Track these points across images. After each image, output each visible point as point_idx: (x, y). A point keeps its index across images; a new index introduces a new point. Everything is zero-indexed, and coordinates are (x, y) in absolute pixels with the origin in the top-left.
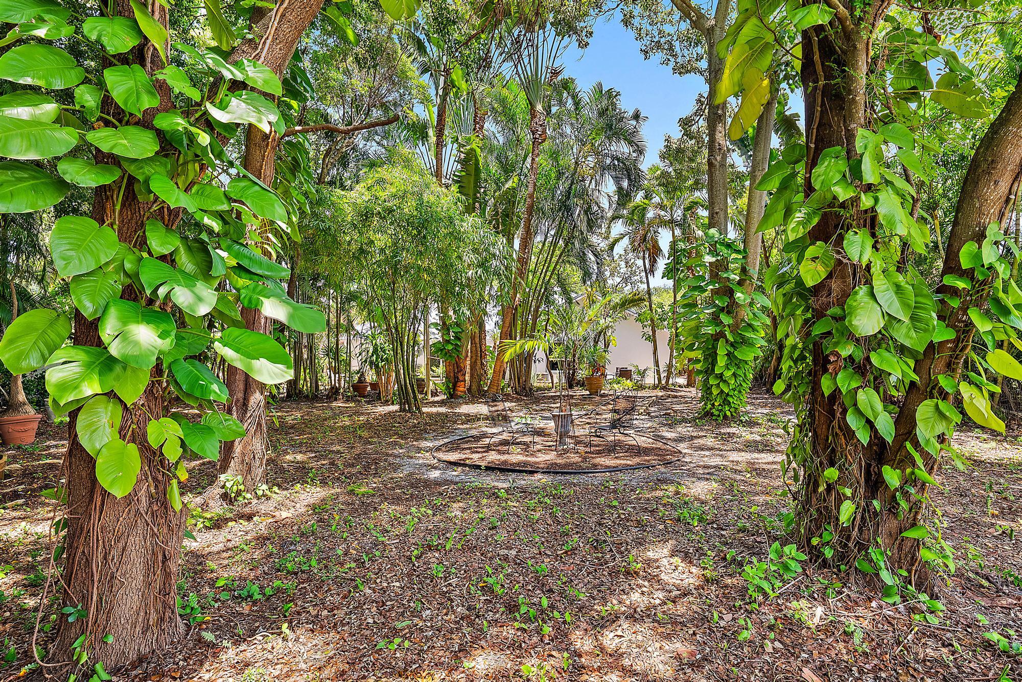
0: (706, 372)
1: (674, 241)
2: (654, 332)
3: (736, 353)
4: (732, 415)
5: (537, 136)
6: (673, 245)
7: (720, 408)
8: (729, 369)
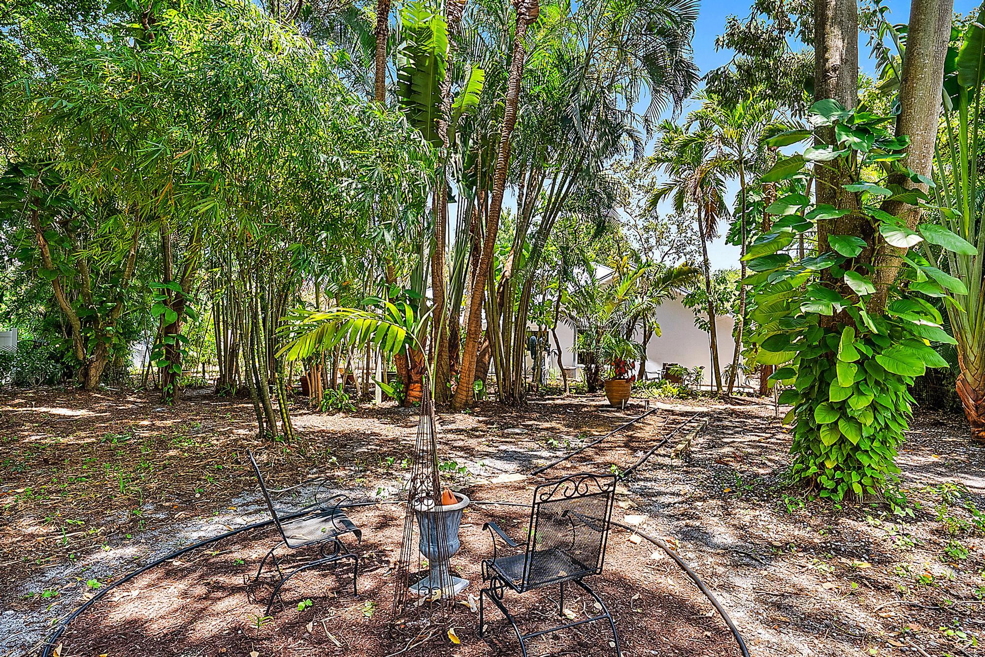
0: (806, 395)
1: (743, 190)
2: (712, 317)
3: (879, 359)
4: (865, 491)
5: (523, 10)
6: (742, 197)
7: (838, 475)
8: (861, 393)
